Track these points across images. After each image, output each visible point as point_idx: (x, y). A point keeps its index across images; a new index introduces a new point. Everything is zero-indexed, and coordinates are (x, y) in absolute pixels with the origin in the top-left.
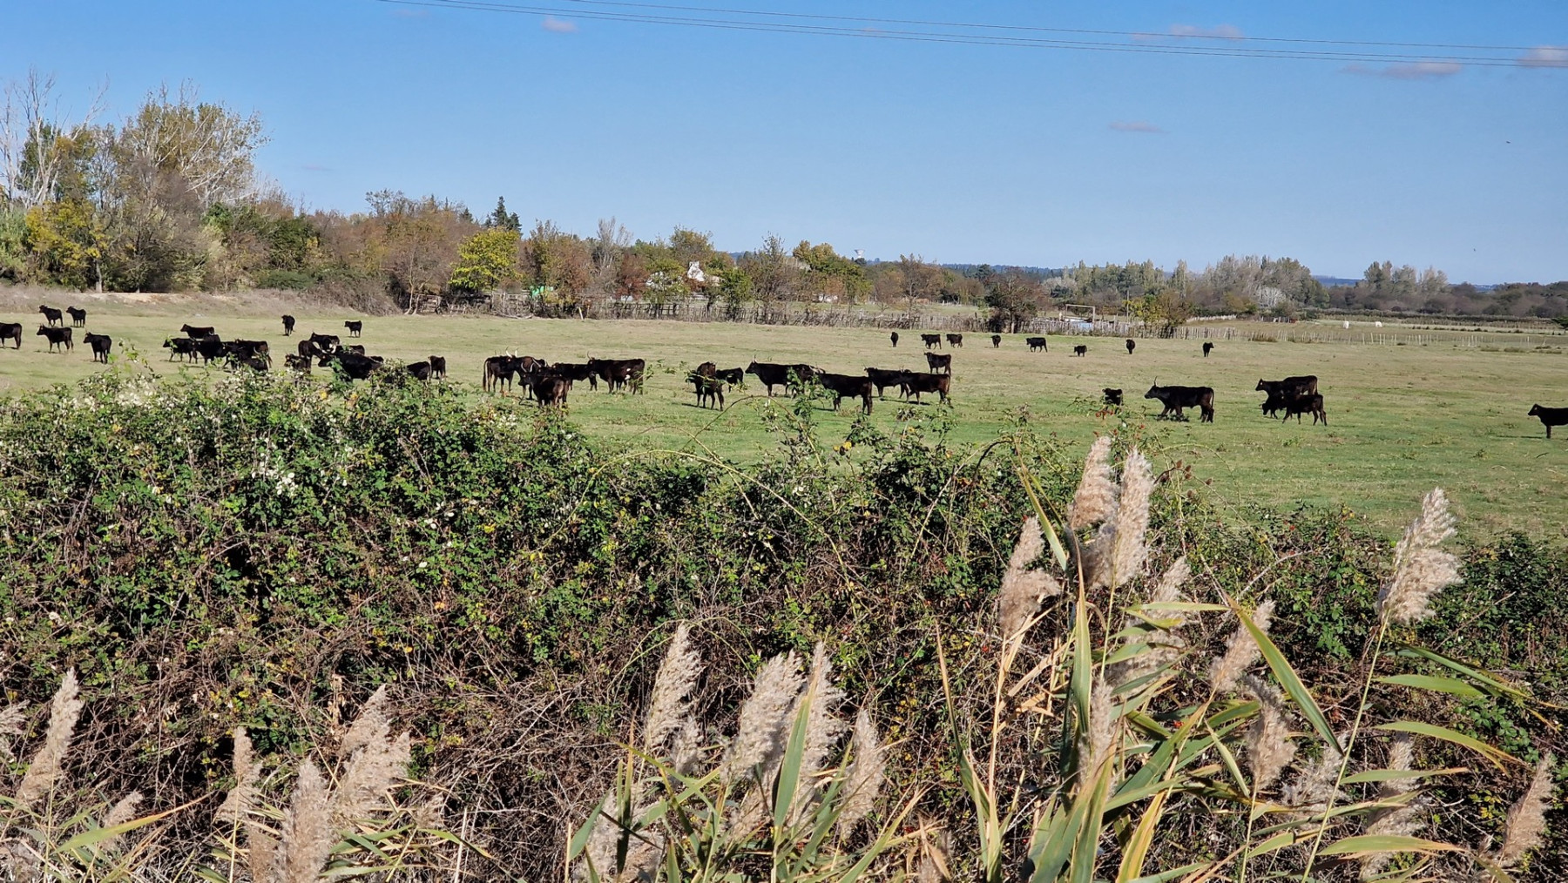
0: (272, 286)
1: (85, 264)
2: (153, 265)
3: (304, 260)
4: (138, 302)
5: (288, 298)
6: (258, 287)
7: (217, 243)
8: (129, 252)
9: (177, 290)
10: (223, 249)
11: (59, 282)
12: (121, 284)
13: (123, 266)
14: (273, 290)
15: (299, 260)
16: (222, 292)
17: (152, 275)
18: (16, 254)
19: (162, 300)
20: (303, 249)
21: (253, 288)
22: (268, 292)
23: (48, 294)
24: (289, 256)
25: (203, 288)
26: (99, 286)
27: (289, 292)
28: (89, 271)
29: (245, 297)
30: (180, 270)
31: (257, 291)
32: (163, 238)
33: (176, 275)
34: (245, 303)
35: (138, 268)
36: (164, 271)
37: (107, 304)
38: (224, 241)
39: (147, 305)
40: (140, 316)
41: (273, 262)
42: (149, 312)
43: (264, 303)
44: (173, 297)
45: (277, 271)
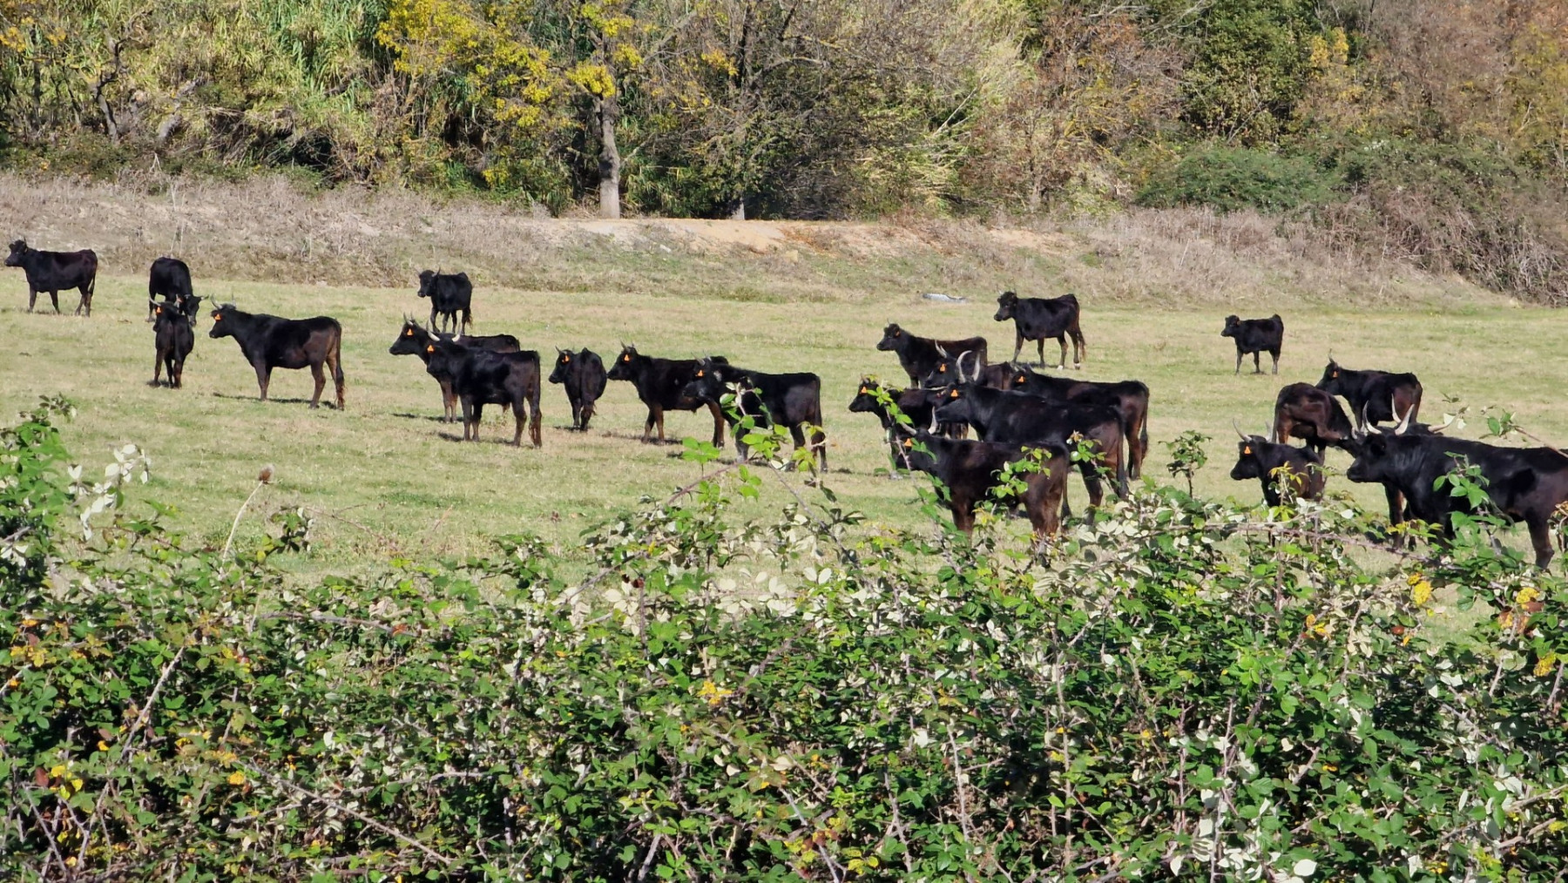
0: (1189, 198)
1: (565, 120)
2: (790, 124)
3: (1302, 109)
4: (742, 252)
5: (1244, 240)
6: (1144, 201)
7: (1006, 49)
8: (714, 80)
9: (869, 210)
10: (1028, 70)
11: (479, 181)
12: (684, 190)
13: (692, 125)
14: (1194, 212)
15: (1282, 111)
16: (1019, 219)
17: (787, 156)
18: (336, 84)
19: (822, 244)
20: (1299, 70)
21: (1126, 205)
22: (1174, 218)
23: (440, 221)
24: (1249, 95)
25: (957, 204)
26: (610, 194)
27: (1249, 219)
28: (579, 141)
29: (1099, 235)
30: (881, 142)
31: (1141, 213)
32: (827, 31)
33: (870, 157)
34: (1097, 257)
35: (740, 134)
36: (827, 144)
37: (634, 257)
38: (1031, 42)
39: (769, 260)
40: (746, 296)
41: (1197, 117)
42: (775, 284)
43: (1159, 256)
44: (857, 234)
45: (1209, 147)
